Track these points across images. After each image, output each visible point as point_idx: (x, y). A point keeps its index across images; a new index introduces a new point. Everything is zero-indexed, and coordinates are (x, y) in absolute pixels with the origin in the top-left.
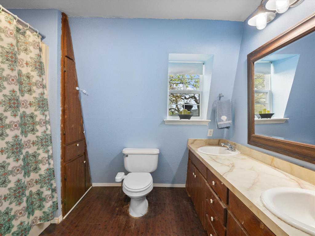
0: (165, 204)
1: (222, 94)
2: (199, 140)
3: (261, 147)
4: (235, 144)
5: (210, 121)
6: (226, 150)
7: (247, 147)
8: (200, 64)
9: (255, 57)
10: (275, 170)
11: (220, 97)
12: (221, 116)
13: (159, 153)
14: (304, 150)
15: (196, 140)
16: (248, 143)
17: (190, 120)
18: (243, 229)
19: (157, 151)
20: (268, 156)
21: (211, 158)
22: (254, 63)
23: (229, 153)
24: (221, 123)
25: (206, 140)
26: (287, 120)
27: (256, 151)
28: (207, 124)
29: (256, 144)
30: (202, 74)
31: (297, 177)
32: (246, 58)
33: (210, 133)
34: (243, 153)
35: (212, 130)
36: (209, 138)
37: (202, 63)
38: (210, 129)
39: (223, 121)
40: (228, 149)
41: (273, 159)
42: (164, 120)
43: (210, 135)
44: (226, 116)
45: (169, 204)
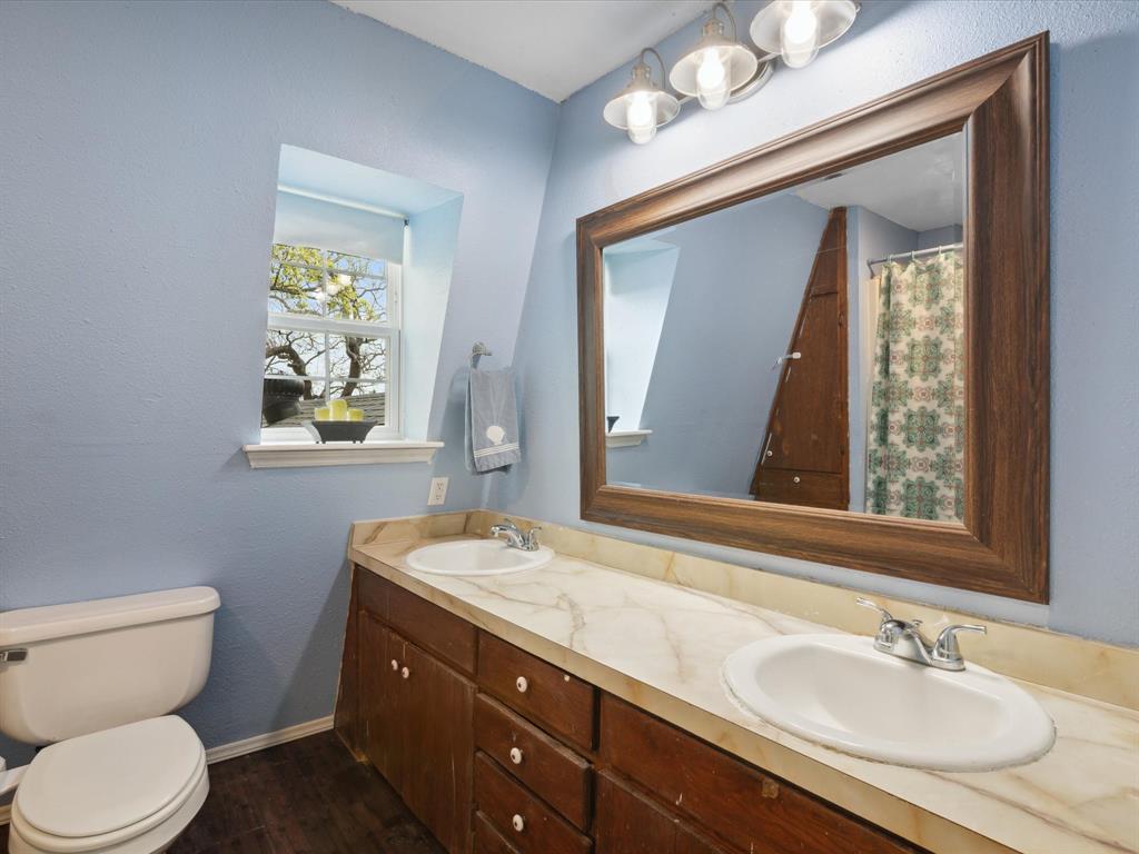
0: (260, 836)
1: (481, 344)
2: (396, 523)
3: (628, 524)
4: (529, 523)
5: (441, 444)
6: (506, 548)
7: (578, 529)
8: (394, 219)
9: (606, 231)
10: (682, 593)
11: (476, 358)
12: (485, 429)
13: (216, 605)
14: (764, 523)
15: (385, 524)
16: (584, 516)
17: (364, 442)
18: (676, 821)
19: (209, 599)
20: (654, 550)
21: (480, 588)
22: (601, 250)
23: (520, 561)
24: (488, 451)
25: (423, 521)
26: (645, 435)
27: (612, 540)
28: (428, 459)
29: (610, 515)
30: (400, 261)
31: (745, 602)
32: (573, 228)
33: (436, 490)
34: (564, 552)
35: (445, 480)
36: (434, 512)
37: (399, 219)
38: (437, 475)
39: (492, 444)
40: (511, 546)
41: (672, 559)
42: (249, 448)
43: (437, 497)
44: (501, 425)
45: (282, 830)
